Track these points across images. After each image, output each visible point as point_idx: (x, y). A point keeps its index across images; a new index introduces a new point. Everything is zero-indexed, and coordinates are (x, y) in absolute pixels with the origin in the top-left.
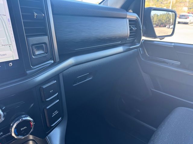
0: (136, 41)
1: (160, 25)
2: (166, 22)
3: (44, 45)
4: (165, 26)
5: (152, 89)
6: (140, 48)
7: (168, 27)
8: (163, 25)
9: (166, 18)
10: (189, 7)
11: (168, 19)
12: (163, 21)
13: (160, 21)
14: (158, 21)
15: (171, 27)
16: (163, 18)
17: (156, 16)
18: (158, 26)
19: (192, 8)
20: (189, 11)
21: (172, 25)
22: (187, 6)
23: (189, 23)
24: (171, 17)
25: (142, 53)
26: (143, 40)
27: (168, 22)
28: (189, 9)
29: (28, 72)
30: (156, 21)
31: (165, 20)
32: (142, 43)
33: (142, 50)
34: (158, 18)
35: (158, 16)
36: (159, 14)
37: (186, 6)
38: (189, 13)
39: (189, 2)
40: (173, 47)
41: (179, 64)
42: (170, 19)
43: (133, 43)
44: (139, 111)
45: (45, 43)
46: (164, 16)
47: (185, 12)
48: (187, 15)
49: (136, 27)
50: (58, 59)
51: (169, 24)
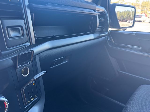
0: (104, 30)
1: (122, 20)
2: (127, 18)
3: (20, 28)
4: (126, 21)
5: (119, 71)
6: (108, 37)
7: (129, 22)
8: (125, 20)
9: (127, 14)
10: (142, 9)
11: (128, 16)
12: (125, 17)
13: (122, 17)
14: (120, 17)
15: (131, 22)
16: (124, 14)
17: (119, 13)
18: (121, 21)
19: (144, 10)
20: (142, 12)
21: (132, 20)
22: (141, 8)
23: (142, 21)
24: (131, 14)
25: (109, 40)
26: (110, 30)
27: (128, 18)
28: (142, 11)
29: (3, 53)
30: (119, 17)
31: (126, 16)
32: (109, 32)
33: (109, 38)
34: (120, 15)
35: (120, 13)
36: (121, 12)
37: (139, 9)
38: (142, 14)
39: (142, 5)
40: (135, 34)
41: (141, 49)
42: (130, 16)
43: (102, 32)
44: (108, 89)
45: (21, 27)
46: (126, 13)
47: (139, 13)
48: (141, 15)
49: (104, 18)
50: (34, 42)
51: (129, 20)
